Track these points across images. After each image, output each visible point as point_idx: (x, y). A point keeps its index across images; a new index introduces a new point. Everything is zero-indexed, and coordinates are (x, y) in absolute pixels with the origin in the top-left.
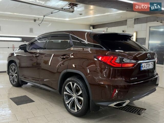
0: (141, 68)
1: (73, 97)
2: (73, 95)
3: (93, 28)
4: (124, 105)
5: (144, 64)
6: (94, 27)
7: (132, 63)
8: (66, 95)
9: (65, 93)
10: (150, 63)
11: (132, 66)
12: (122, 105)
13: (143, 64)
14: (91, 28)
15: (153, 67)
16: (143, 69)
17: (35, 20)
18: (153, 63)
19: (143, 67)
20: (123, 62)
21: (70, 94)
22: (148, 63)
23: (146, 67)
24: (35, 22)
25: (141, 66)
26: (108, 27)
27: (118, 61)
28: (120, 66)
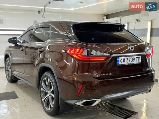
0: (118, 63)
1: (48, 94)
2: (48, 92)
3: (107, 18)
4: (94, 104)
5: (123, 58)
6: (108, 16)
7: (104, 56)
8: (43, 92)
9: (42, 89)
10: (135, 57)
11: (103, 60)
12: (91, 104)
13: (121, 58)
14: (105, 17)
15: (140, 62)
16: (121, 64)
17: (39, 12)
18: (140, 57)
19: (120, 61)
20: (91, 55)
21: (46, 90)
22: (131, 57)
23: (126, 61)
24: (39, 13)
25: (118, 59)
26: (122, 17)
27: (85, 53)
28: (88, 60)
